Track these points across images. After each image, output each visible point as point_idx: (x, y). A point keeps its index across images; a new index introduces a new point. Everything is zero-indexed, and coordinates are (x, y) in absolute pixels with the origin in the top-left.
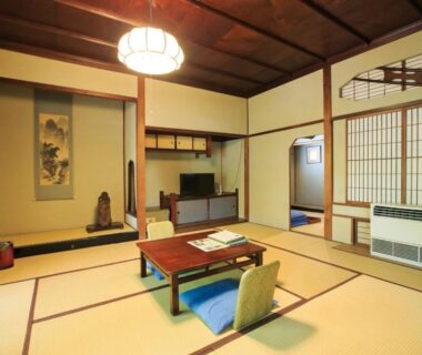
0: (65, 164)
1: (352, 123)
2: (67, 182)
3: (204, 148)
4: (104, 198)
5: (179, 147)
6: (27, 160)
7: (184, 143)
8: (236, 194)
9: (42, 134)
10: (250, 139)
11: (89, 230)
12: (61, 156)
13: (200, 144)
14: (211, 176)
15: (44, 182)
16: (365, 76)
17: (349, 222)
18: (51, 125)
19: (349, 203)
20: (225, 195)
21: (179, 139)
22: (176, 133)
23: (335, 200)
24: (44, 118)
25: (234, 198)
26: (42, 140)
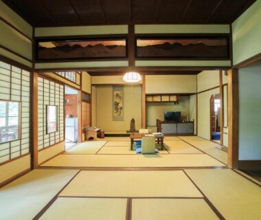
0: (121, 108)
2: (122, 115)
3: (175, 100)
4: (133, 121)
5: (163, 100)
6: (110, 107)
7: (165, 99)
8: (193, 122)
9: (115, 98)
10: (198, 94)
11: (127, 132)
12: (120, 105)
13: (174, 99)
14: (179, 113)
15: (115, 115)
18: (117, 95)
21: (163, 97)
22: (161, 95)
24: (115, 93)
25: (192, 124)
26: (115, 100)
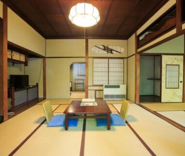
1: (95, 60)
3: (24, 60)
8: (37, 86)
10: (47, 59)
16: (98, 46)
17: (94, 91)
19: (94, 86)
20: (34, 87)
23: (89, 85)
25: (36, 88)
